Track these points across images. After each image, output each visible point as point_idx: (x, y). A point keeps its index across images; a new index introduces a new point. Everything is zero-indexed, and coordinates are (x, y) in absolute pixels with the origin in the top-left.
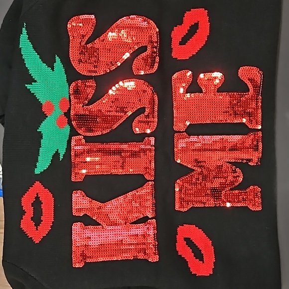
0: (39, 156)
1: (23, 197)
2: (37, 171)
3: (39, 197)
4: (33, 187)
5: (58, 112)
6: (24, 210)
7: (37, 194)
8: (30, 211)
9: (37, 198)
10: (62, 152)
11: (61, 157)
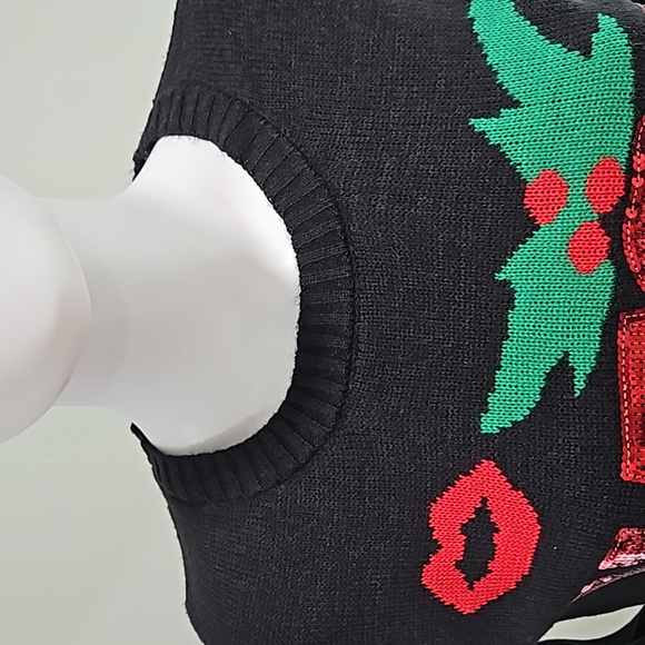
0: (499, 368)
1: (435, 501)
2: (490, 424)
3: (490, 512)
4: (470, 474)
5: (577, 212)
6: (436, 541)
7: (484, 500)
8: (453, 546)
9: (483, 512)
10: (583, 366)
11: (580, 384)
